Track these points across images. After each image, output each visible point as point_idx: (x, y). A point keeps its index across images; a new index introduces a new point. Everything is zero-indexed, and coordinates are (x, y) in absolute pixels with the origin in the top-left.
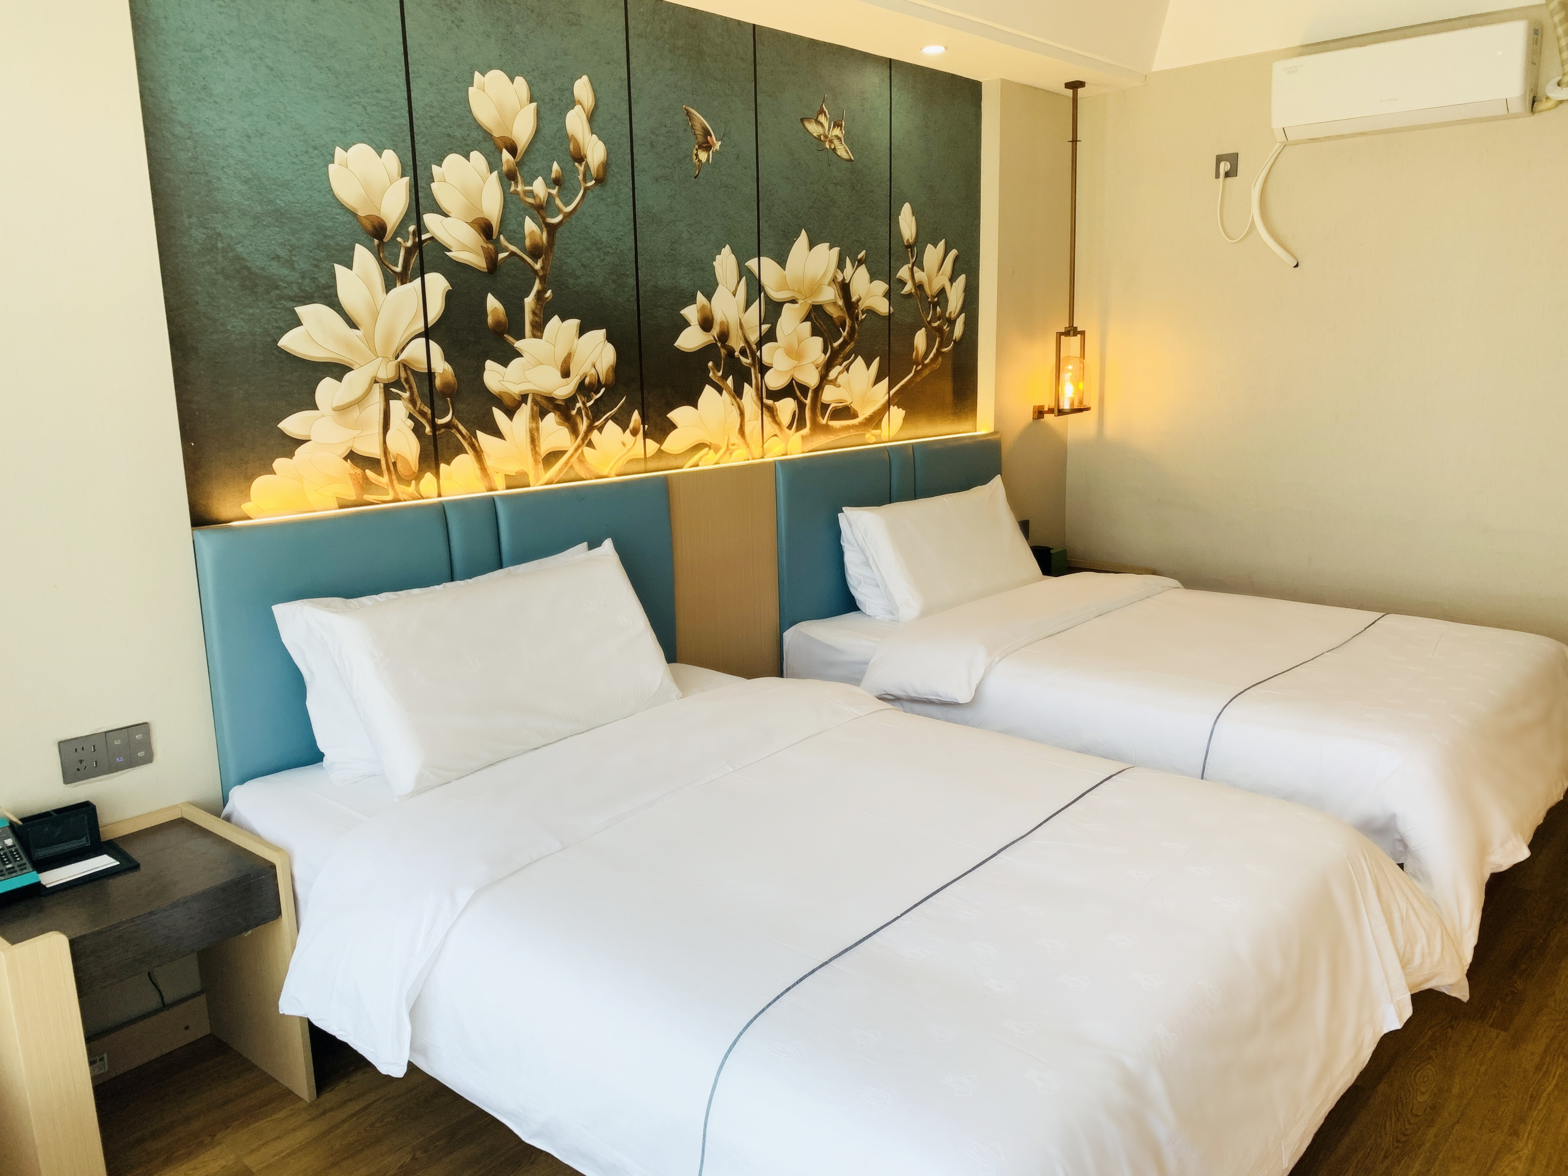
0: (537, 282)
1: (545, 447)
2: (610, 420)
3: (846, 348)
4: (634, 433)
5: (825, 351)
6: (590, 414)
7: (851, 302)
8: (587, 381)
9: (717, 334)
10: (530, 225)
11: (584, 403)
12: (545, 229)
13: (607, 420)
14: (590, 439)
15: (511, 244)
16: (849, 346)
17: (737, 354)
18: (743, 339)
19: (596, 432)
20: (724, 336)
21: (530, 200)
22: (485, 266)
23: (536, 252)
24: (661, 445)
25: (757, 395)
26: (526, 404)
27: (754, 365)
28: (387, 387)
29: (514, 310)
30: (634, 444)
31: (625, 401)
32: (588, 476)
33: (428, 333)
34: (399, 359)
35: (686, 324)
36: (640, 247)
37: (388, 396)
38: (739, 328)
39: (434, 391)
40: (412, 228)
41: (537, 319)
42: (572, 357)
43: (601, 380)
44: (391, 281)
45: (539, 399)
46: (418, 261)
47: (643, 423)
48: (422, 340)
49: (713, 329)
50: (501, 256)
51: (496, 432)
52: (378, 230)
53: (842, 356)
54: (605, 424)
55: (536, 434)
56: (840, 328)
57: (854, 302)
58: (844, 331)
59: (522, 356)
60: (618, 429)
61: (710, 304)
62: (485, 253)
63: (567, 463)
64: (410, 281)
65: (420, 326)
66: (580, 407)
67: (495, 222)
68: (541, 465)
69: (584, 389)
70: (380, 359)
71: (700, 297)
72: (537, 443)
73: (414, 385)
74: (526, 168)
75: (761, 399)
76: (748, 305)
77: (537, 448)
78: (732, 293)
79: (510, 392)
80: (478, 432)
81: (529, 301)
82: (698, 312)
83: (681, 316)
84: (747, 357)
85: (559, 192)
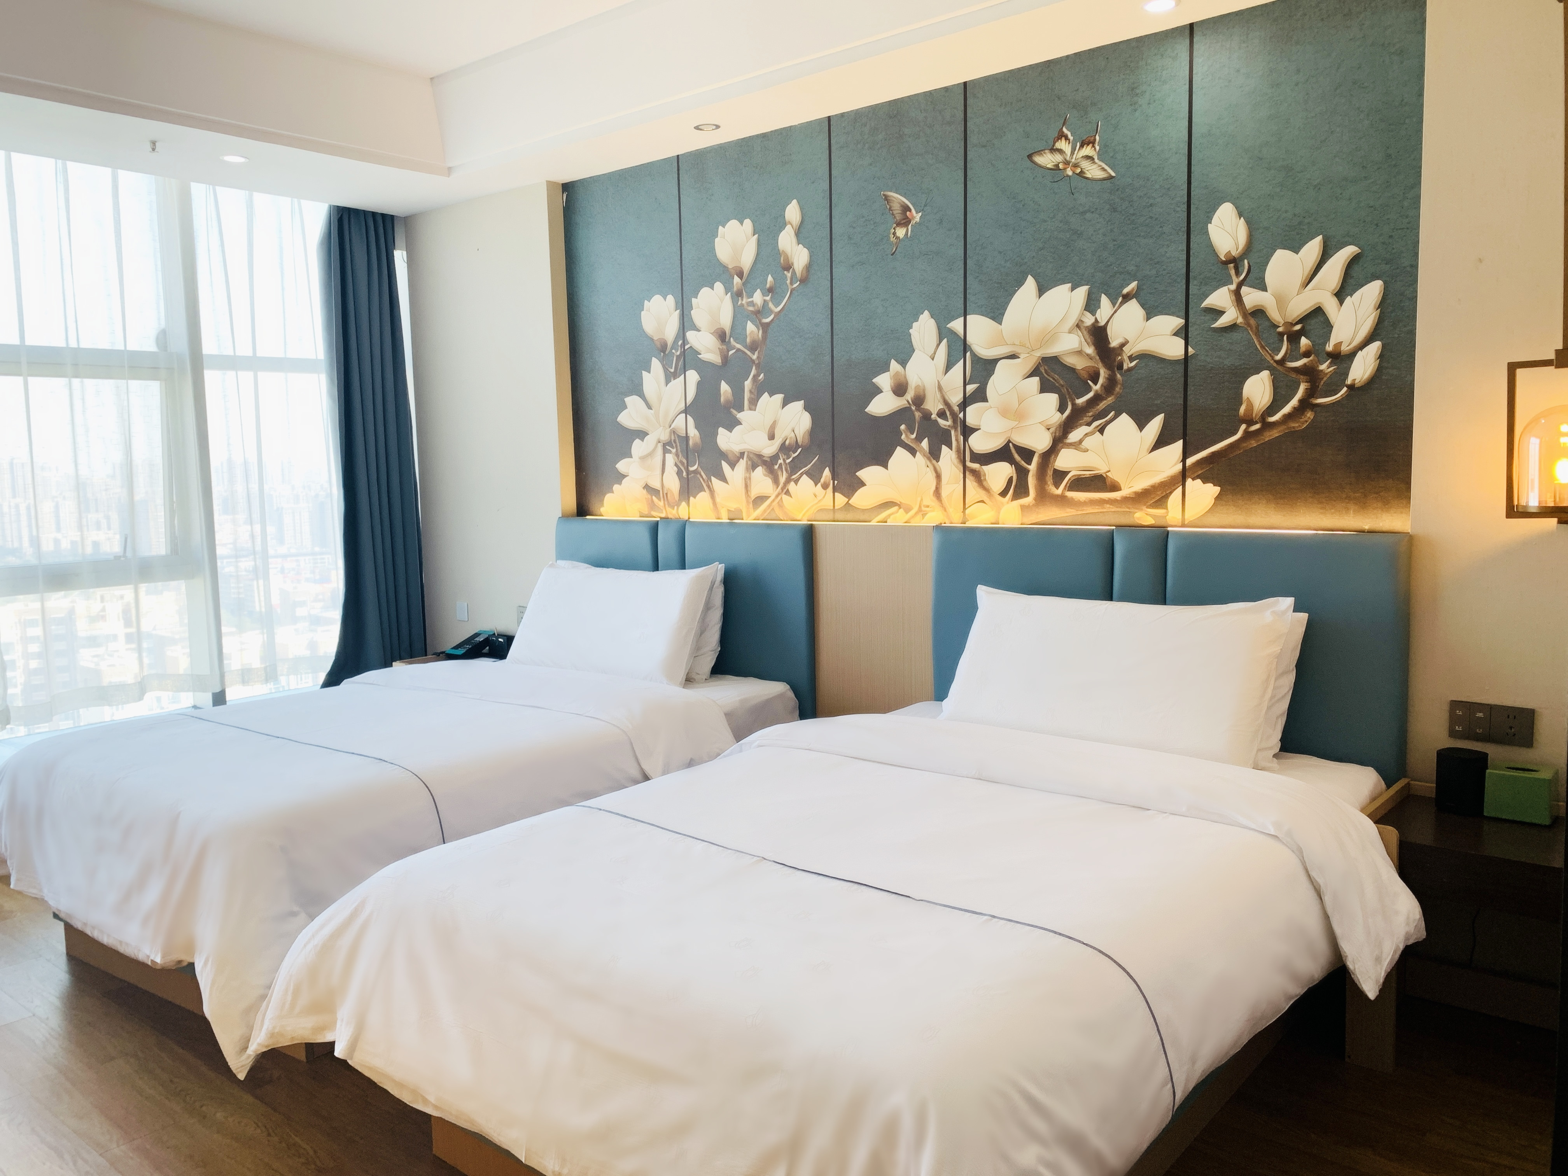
0: (754, 368)
1: (755, 492)
2: (805, 475)
3: (1098, 405)
4: (825, 487)
5: (1061, 409)
6: (789, 468)
7: (1110, 348)
8: (787, 443)
9: (911, 398)
10: (751, 327)
11: (784, 460)
12: (761, 328)
13: (802, 475)
14: (788, 489)
15: (737, 343)
16: (1105, 401)
17: (934, 416)
18: (941, 401)
19: (792, 483)
20: (919, 400)
21: (751, 308)
22: (720, 361)
23: (753, 347)
24: (849, 500)
25: (959, 457)
26: (743, 459)
27: (955, 427)
28: (664, 445)
29: (738, 391)
30: (824, 497)
31: (818, 459)
32: (785, 519)
33: (686, 411)
34: (671, 428)
35: (878, 391)
36: (835, 329)
37: (665, 451)
38: (937, 392)
39: (689, 449)
40: (680, 343)
41: (753, 396)
42: (777, 424)
43: (798, 442)
44: (669, 377)
45: (751, 456)
46: (683, 364)
47: (833, 479)
48: (684, 415)
49: (907, 393)
50: (731, 353)
51: (723, 479)
52: (663, 348)
53: (1090, 414)
54: (800, 477)
55: (748, 482)
56: (1089, 381)
57: (1114, 349)
58: (1096, 383)
59: (742, 424)
60: (811, 483)
61: (905, 370)
62: (721, 352)
63: (769, 506)
64: (679, 377)
65: (682, 406)
66: (781, 463)
67: (727, 328)
68: (751, 505)
69: (785, 449)
70: (662, 427)
71: (894, 365)
72: (749, 489)
73: (678, 445)
74: (749, 285)
75: (964, 462)
76: (949, 367)
77: (749, 493)
78: (930, 357)
79: (732, 450)
80: (712, 477)
81: (748, 384)
82: (891, 379)
83: (874, 384)
84: (946, 419)
85: (771, 298)
